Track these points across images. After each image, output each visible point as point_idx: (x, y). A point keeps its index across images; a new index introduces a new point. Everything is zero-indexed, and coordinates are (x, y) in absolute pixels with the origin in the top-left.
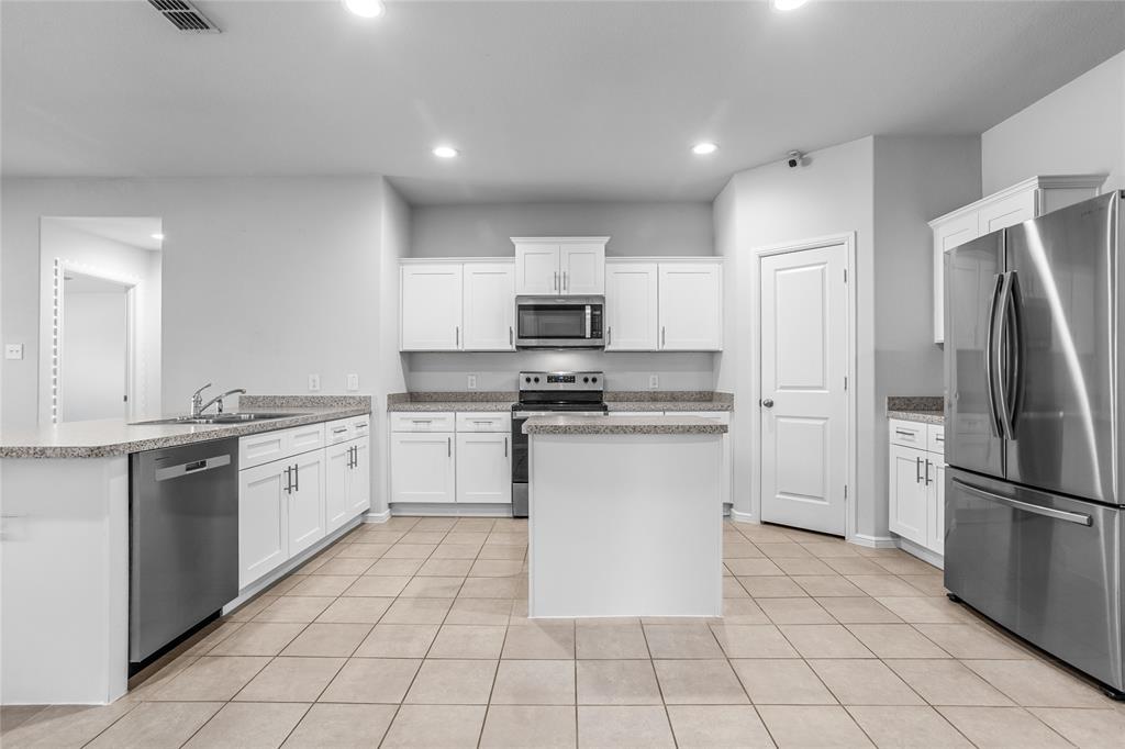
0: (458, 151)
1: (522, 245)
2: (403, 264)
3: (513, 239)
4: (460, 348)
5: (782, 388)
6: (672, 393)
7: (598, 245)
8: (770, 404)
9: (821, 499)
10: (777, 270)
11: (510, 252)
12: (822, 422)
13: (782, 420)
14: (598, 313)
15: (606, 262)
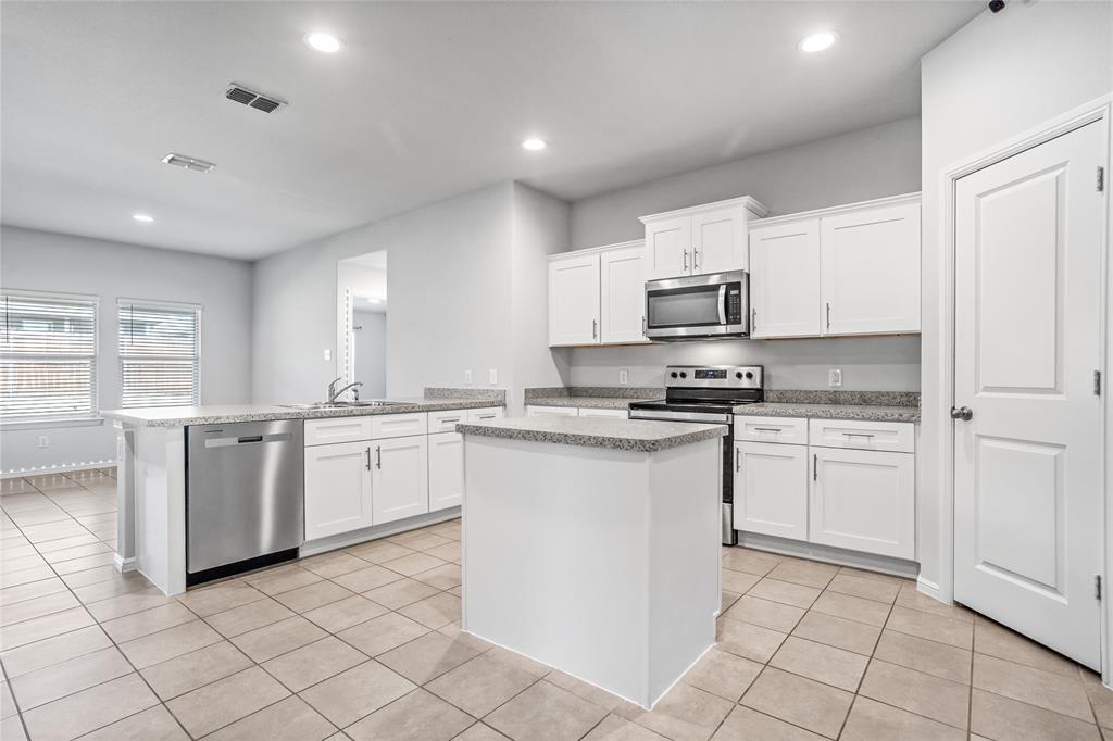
0: (547, 142)
1: (653, 224)
2: (549, 261)
3: (642, 219)
4: (598, 342)
5: (987, 389)
6: (862, 394)
7: (736, 209)
8: (967, 416)
9: (1054, 590)
10: (980, 195)
11: (640, 233)
12: (1054, 452)
13: (985, 443)
14: (733, 292)
15: (750, 228)
